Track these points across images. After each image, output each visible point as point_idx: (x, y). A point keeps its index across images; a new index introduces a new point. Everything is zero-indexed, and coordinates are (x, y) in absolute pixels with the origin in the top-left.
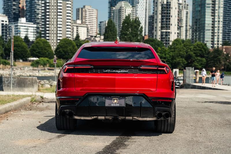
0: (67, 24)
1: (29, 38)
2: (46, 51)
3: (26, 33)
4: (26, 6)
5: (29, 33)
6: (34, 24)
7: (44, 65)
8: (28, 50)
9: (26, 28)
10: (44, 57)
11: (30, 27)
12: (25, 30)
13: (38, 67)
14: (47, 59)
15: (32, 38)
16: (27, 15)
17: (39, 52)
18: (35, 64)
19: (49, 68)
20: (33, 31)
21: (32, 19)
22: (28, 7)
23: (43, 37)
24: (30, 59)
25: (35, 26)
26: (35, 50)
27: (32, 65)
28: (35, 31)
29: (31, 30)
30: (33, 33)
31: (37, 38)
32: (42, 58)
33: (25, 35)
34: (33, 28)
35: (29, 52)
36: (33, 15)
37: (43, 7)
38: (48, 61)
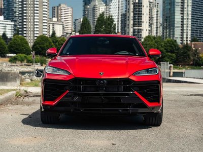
0: (44, 21)
1: (7, 35)
2: (23, 48)
3: (4, 30)
4: (4, 4)
5: (7, 30)
6: (12, 21)
7: (22, 61)
8: (6, 46)
9: (4, 25)
10: (22, 53)
11: (7, 24)
12: (3, 28)
13: (15, 63)
14: (24, 55)
15: (9, 35)
16: (4, 13)
17: (17, 49)
18: (13, 60)
19: (27, 64)
20: (10, 28)
21: (9, 16)
22: (5, 6)
23: (20, 34)
24: (8, 55)
25: (13, 23)
26: (12, 47)
27: (10, 61)
28: (13, 28)
29: (9, 27)
30: (10, 31)
31: (15, 35)
32: (20, 54)
33: (3, 33)
34: (10, 26)
35: (7, 49)
36: (11, 13)
37: (20, 5)
38: (25, 57)
